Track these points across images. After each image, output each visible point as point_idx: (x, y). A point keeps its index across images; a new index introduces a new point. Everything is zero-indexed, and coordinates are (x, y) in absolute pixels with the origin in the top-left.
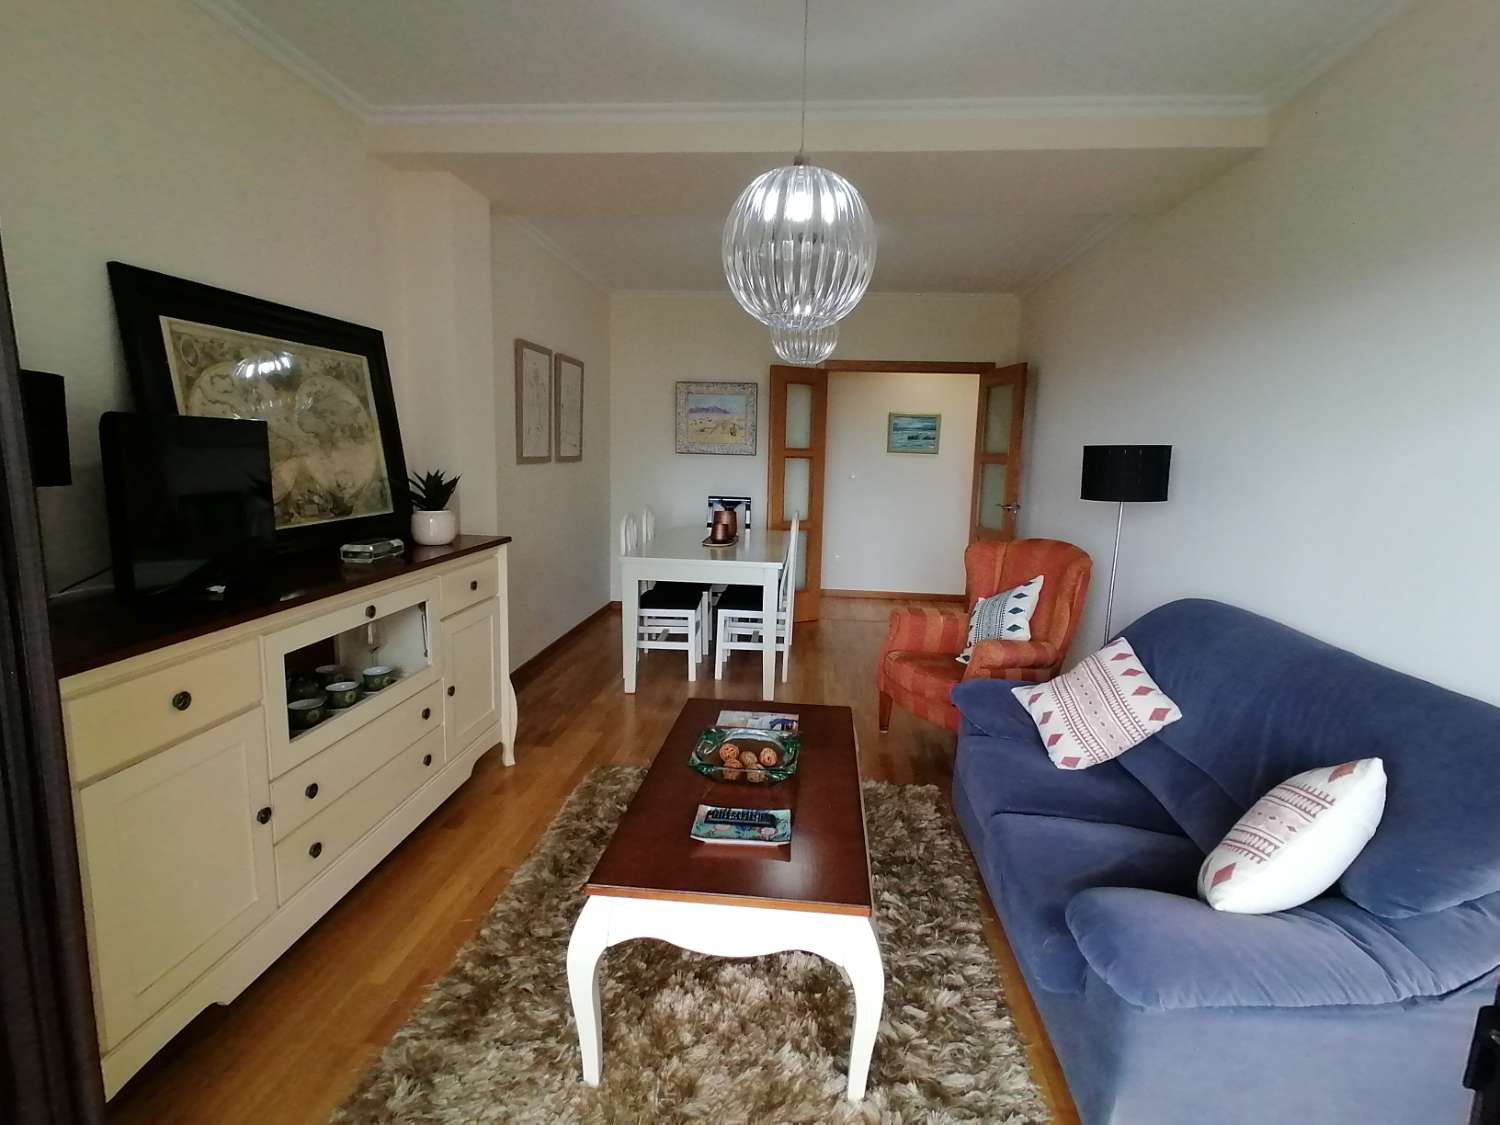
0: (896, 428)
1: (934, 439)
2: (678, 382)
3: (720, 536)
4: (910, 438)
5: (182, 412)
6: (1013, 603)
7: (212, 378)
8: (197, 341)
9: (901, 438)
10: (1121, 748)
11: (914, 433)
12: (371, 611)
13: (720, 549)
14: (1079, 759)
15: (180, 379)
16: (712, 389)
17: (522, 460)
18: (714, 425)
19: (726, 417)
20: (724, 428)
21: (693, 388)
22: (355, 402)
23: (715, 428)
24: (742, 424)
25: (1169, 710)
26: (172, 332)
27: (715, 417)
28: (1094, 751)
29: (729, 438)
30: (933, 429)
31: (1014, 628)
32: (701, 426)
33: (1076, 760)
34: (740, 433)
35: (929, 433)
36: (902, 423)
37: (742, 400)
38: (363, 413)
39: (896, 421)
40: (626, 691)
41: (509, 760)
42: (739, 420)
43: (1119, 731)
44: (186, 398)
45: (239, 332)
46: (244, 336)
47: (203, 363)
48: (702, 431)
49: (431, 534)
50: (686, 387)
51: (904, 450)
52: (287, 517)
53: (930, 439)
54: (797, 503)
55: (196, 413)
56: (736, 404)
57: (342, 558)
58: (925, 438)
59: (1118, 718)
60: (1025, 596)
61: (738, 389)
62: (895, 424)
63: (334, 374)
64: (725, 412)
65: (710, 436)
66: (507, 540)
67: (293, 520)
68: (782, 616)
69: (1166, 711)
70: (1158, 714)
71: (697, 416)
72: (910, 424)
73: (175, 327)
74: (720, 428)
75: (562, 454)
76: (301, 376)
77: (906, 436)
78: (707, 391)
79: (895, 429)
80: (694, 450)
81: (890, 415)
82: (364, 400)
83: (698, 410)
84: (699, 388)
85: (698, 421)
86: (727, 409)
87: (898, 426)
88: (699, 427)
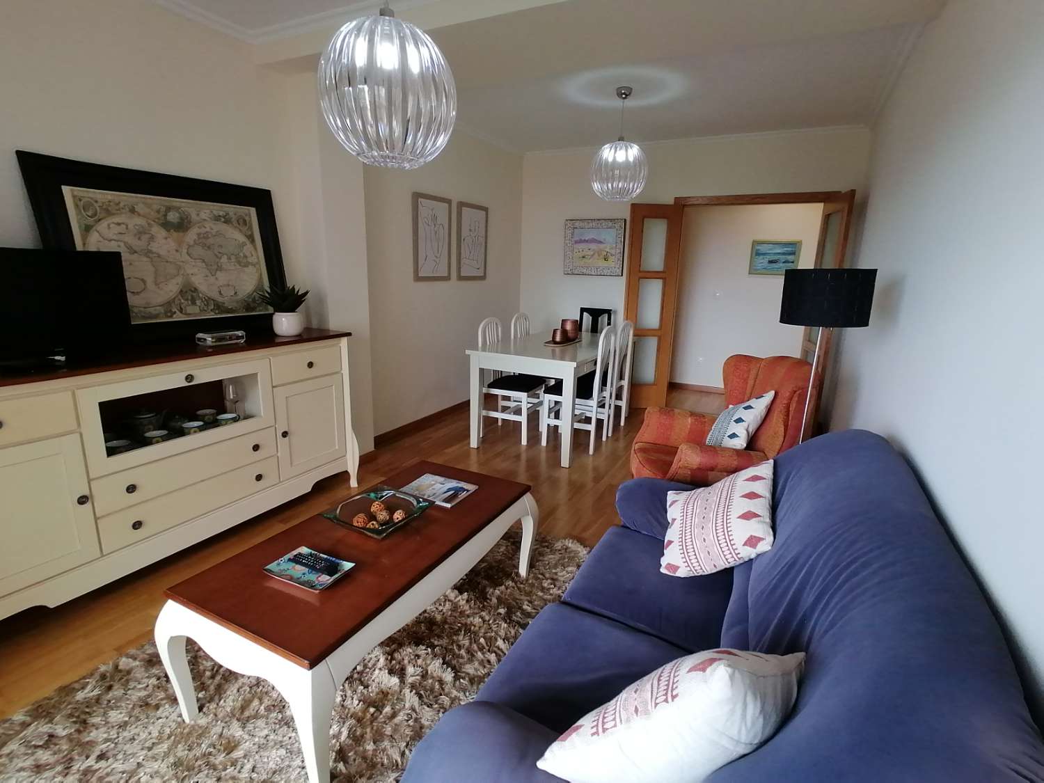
0: (758, 254)
1: (793, 262)
2: (567, 220)
3: (558, 339)
4: (771, 262)
5: (79, 247)
6: (741, 413)
7: (109, 225)
8: (96, 202)
9: (762, 262)
10: (715, 566)
11: (775, 258)
12: (189, 378)
13: (558, 349)
14: (678, 567)
15: (80, 227)
16: (591, 225)
17: (418, 278)
18: (592, 253)
19: (602, 246)
20: (599, 256)
21: (577, 224)
22: (241, 238)
23: (592, 255)
24: (613, 252)
25: (762, 539)
26: (74, 197)
27: (593, 246)
28: (692, 564)
29: (602, 263)
30: (793, 254)
31: (733, 436)
32: (583, 254)
33: (676, 568)
34: (611, 259)
35: (790, 258)
36: (763, 248)
37: (613, 232)
38: (249, 245)
39: (758, 247)
40: (472, 446)
41: (354, 483)
42: (612, 248)
43: (715, 550)
44: (84, 239)
45: (133, 195)
46: (136, 197)
47: (99, 215)
48: (583, 257)
49: (284, 328)
50: (573, 224)
51: (764, 272)
52: (169, 314)
53: (789, 262)
54: (652, 316)
55: (92, 248)
56: (609, 236)
57: (197, 342)
58: (784, 262)
59: (718, 537)
60: (752, 408)
61: (610, 224)
62: (757, 250)
63: (223, 220)
64: (601, 242)
65: (589, 262)
66: (349, 334)
67: (174, 316)
68: (619, 403)
69: (760, 539)
70: (752, 541)
71: (580, 246)
72: (769, 250)
73: (75, 193)
74: (596, 254)
75: (462, 275)
76: (190, 222)
77: (766, 261)
78: (586, 227)
80: (576, 272)
81: (754, 242)
82: (251, 238)
83: (581, 241)
84: (582, 224)
85: (581, 250)
86: (602, 241)
87: (760, 252)
88: (581, 254)
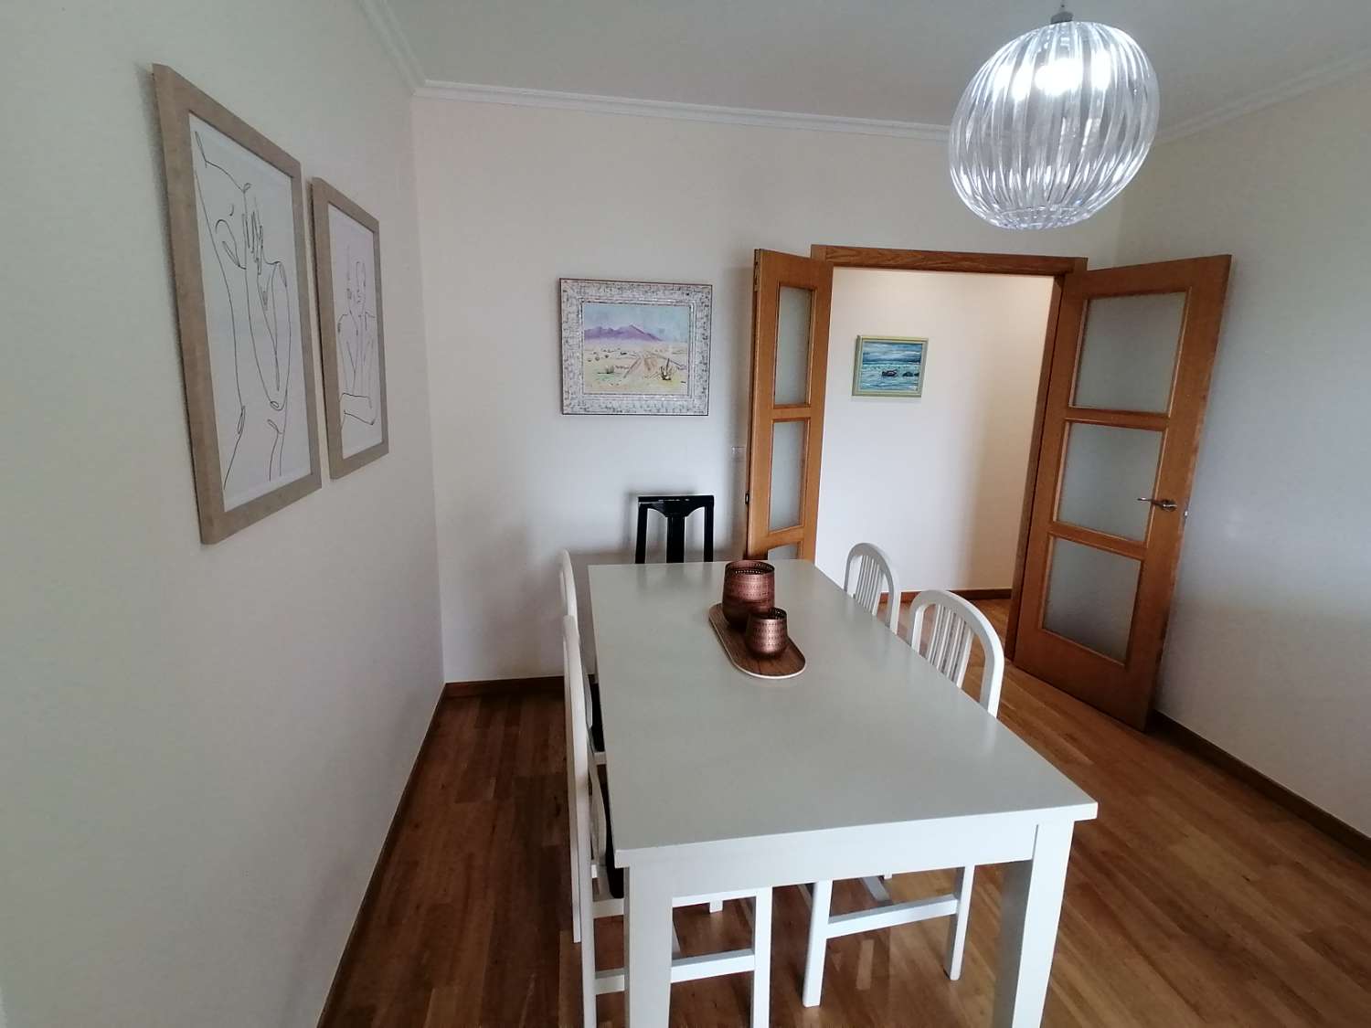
1: (917, 375)
2: (562, 280)
4: (885, 374)
11: (894, 367)
18: (631, 362)
19: (654, 346)
20: (649, 366)
21: (592, 292)
23: (632, 367)
24: (683, 359)
27: (633, 347)
29: (658, 385)
30: (917, 360)
32: (607, 364)
34: (678, 377)
35: (913, 368)
36: (875, 351)
37: (681, 313)
39: (867, 349)
42: (677, 352)
48: (610, 372)
50: (578, 290)
51: (876, 391)
53: (911, 375)
56: (671, 323)
58: (905, 375)
61: (677, 296)
64: (651, 337)
65: (625, 381)
71: (599, 346)
72: (885, 353)
74: (642, 367)
77: (878, 373)
79: (866, 361)
81: (858, 340)
83: (599, 334)
84: (603, 292)
85: (602, 355)
86: (654, 332)
87: (871, 357)
88: (604, 364)
